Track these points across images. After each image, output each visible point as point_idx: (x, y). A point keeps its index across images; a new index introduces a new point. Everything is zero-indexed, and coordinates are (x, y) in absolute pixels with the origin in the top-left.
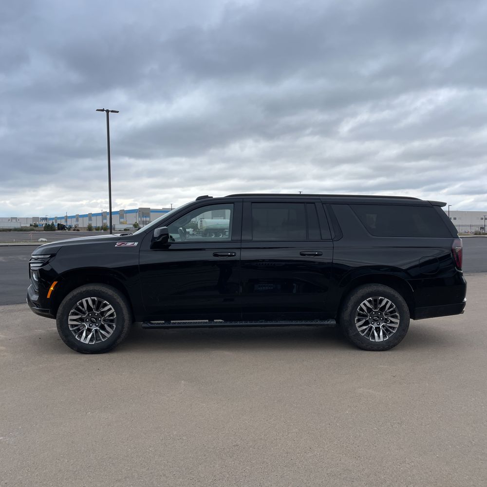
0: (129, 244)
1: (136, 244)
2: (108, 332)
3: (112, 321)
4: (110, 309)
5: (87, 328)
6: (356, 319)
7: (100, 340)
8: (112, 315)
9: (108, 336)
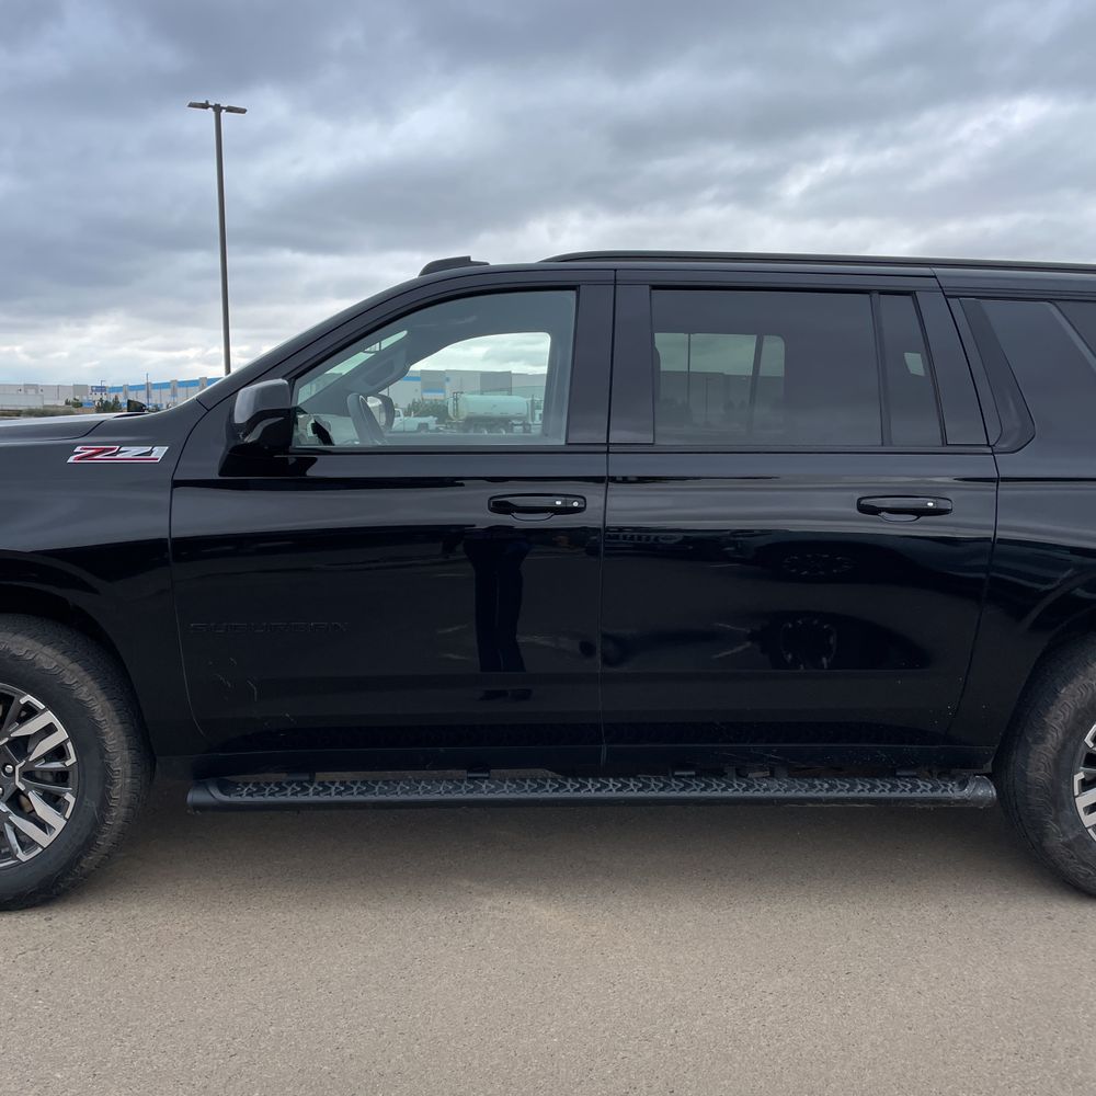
0: (131, 452)
1: (159, 452)
2: (43, 825)
3: (62, 777)
4: (49, 730)
6: (1079, 776)
7: (11, 854)
8: (59, 753)
9: (44, 839)
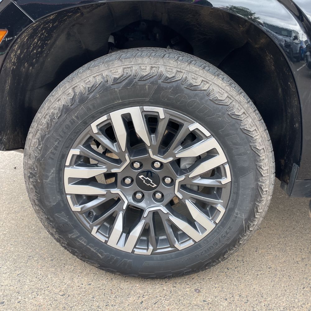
5: (128, 206)
